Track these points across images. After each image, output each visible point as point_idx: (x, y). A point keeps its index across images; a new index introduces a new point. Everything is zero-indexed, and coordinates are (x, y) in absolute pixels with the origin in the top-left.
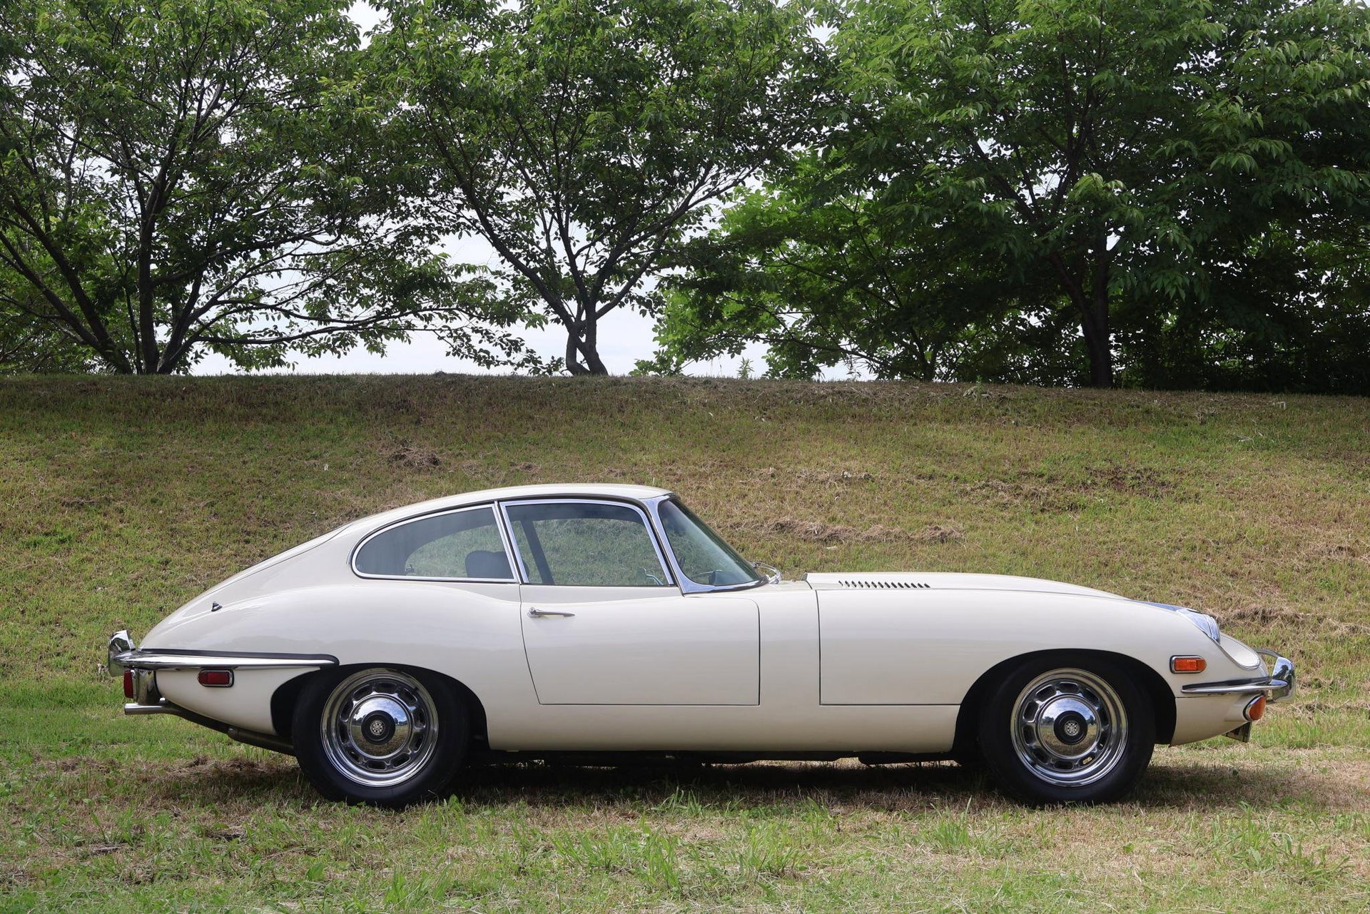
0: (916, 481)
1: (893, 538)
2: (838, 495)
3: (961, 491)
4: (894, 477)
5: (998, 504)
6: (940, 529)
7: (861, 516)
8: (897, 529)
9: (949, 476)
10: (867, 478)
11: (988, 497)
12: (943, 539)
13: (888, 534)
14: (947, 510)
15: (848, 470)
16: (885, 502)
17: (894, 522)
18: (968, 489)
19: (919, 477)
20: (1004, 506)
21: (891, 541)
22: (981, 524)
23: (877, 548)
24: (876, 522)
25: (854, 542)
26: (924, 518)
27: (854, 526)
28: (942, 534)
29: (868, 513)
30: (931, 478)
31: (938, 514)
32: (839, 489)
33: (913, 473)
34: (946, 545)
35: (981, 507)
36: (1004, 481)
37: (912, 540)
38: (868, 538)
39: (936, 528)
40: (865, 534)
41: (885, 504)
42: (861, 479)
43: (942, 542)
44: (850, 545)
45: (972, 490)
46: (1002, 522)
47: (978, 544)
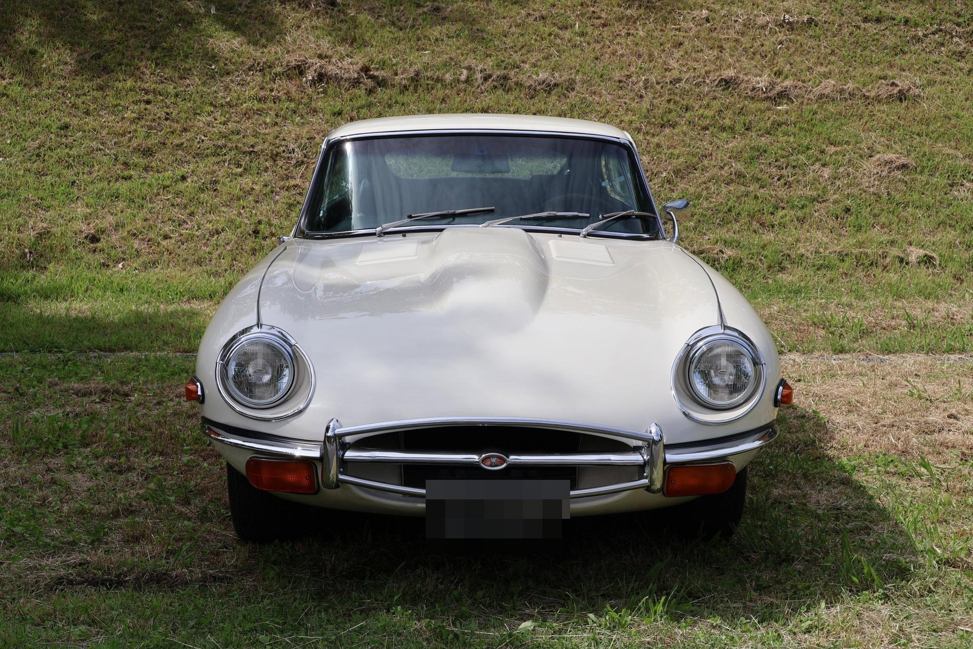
0: (863, 25)
1: (847, 95)
2: (781, 43)
3: (913, 38)
4: (838, 22)
5: (954, 53)
6: (897, 86)
7: (809, 69)
8: (850, 86)
9: (898, 18)
10: (810, 21)
11: (943, 45)
12: (902, 96)
13: (842, 91)
14: (898, 60)
15: (788, 12)
16: (833, 51)
17: (845, 76)
18: (920, 34)
19: (866, 20)
20: (961, 55)
21: (846, 99)
22: (939, 78)
23: (831, 108)
24: (826, 76)
25: (805, 101)
26: (876, 71)
27: (804, 82)
28: (900, 91)
29: (815, 64)
30: (878, 20)
31: (891, 66)
32: (781, 37)
33: (858, 14)
34: (904, 104)
35: (934, 57)
36: (958, 25)
37: (868, 98)
38: (821, 96)
39: (893, 84)
40: (817, 91)
41: (833, 53)
42: (803, 22)
43: (901, 100)
44: (802, 103)
45: (925, 36)
46: (961, 74)
47: (939, 102)
